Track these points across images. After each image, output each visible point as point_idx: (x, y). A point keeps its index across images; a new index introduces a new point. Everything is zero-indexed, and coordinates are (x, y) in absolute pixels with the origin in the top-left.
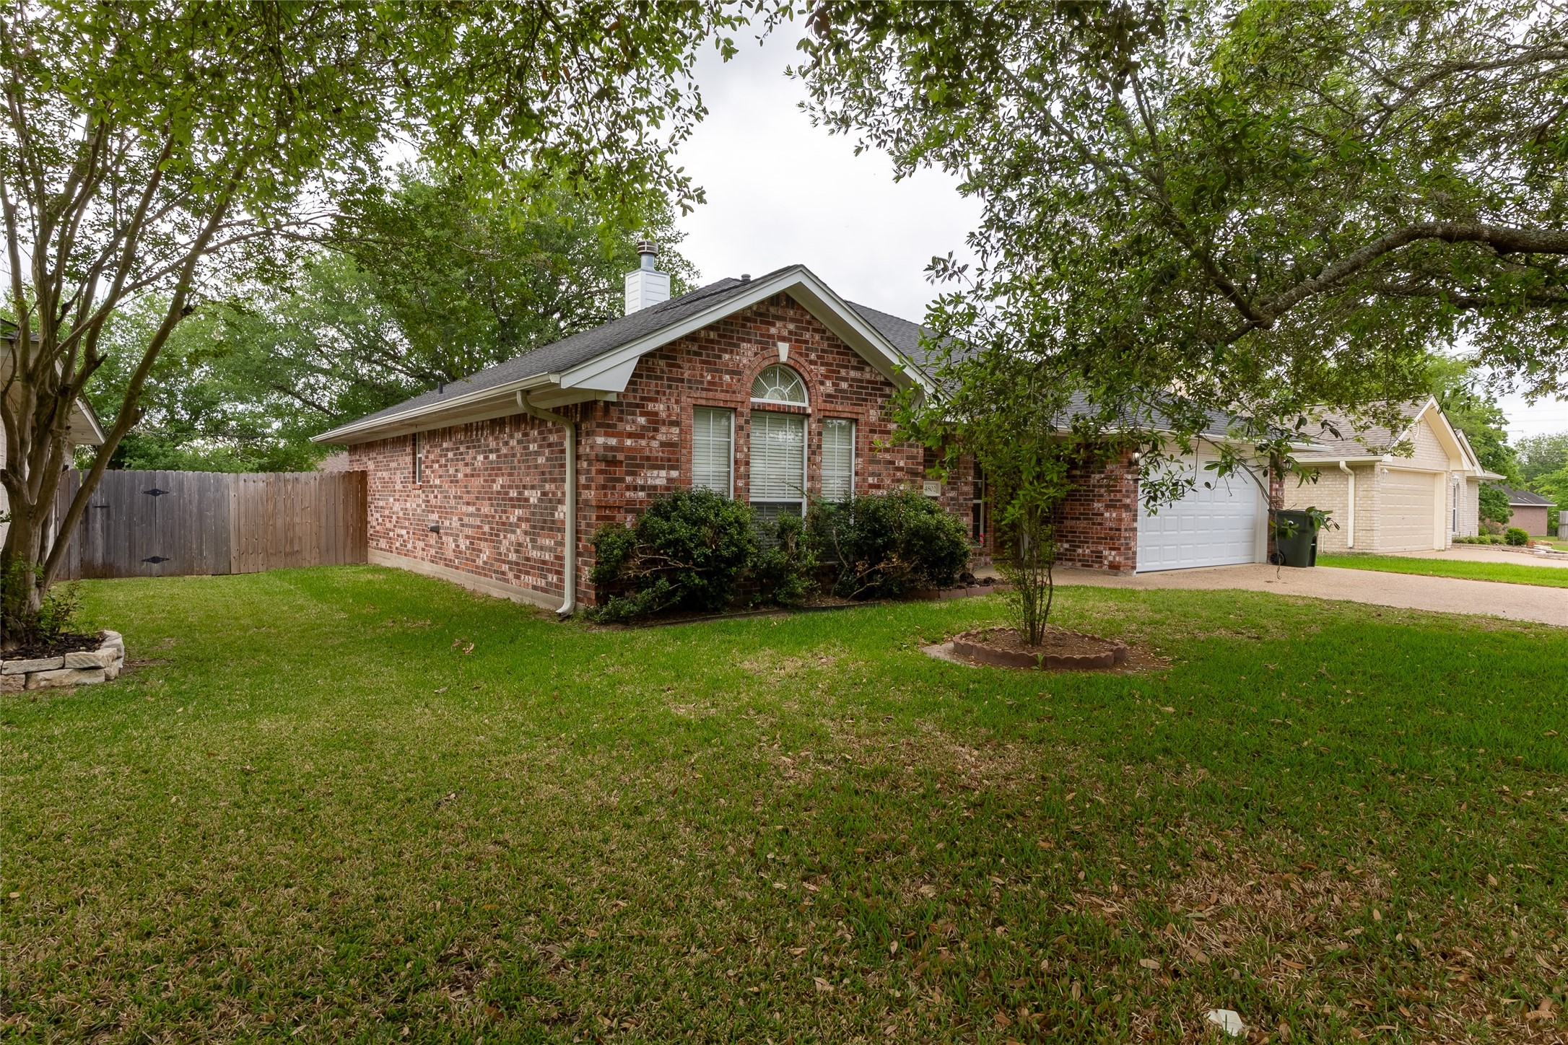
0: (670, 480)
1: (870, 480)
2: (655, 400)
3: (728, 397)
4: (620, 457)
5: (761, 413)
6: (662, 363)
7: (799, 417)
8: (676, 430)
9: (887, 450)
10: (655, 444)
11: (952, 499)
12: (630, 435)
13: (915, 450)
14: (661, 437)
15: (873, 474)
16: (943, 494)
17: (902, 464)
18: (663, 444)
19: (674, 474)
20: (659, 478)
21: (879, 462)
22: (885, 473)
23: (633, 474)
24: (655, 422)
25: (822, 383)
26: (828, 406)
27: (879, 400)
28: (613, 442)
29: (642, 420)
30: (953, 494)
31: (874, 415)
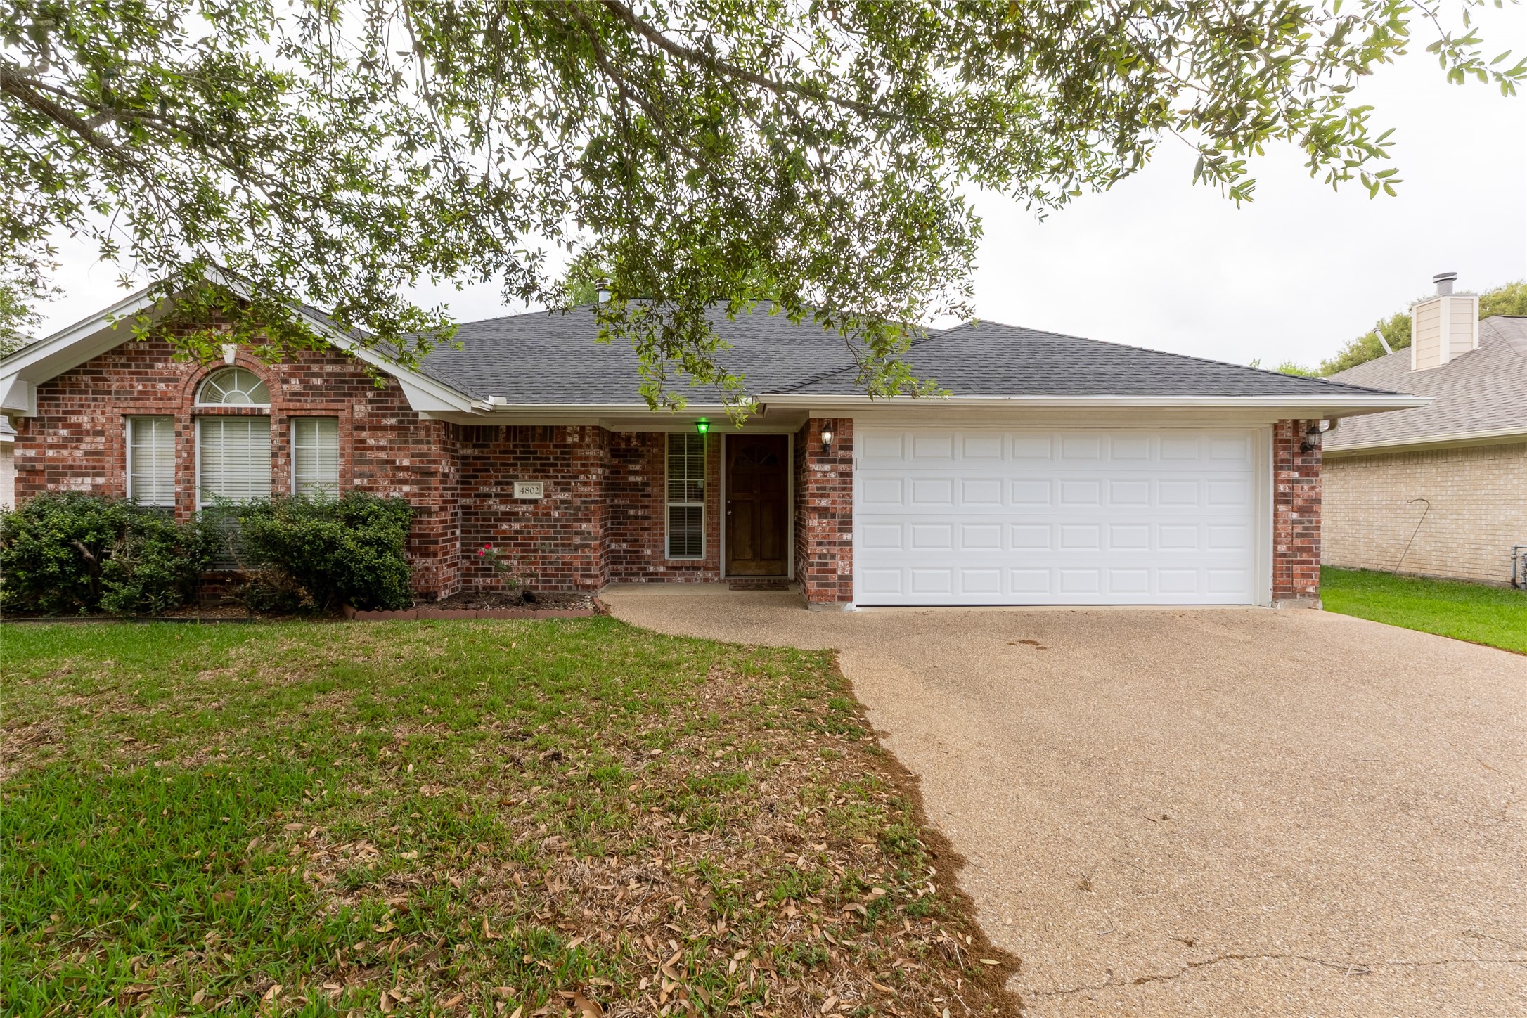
0: (95, 486)
1: (357, 482)
2: (80, 413)
3: (161, 404)
4: (39, 466)
5: (207, 419)
6: (87, 379)
7: (257, 418)
8: (101, 440)
9: (383, 448)
10: (78, 453)
11: (562, 502)
12: (51, 447)
13: (424, 447)
14: (85, 446)
15: (361, 476)
16: (547, 496)
17: (406, 462)
18: (87, 453)
19: (100, 481)
20: (84, 485)
21: (371, 462)
22: (379, 473)
23: (56, 481)
24: (78, 434)
25: (285, 381)
26: (292, 405)
27: (370, 394)
28: (32, 453)
29: (64, 432)
30: (564, 496)
31: (361, 410)
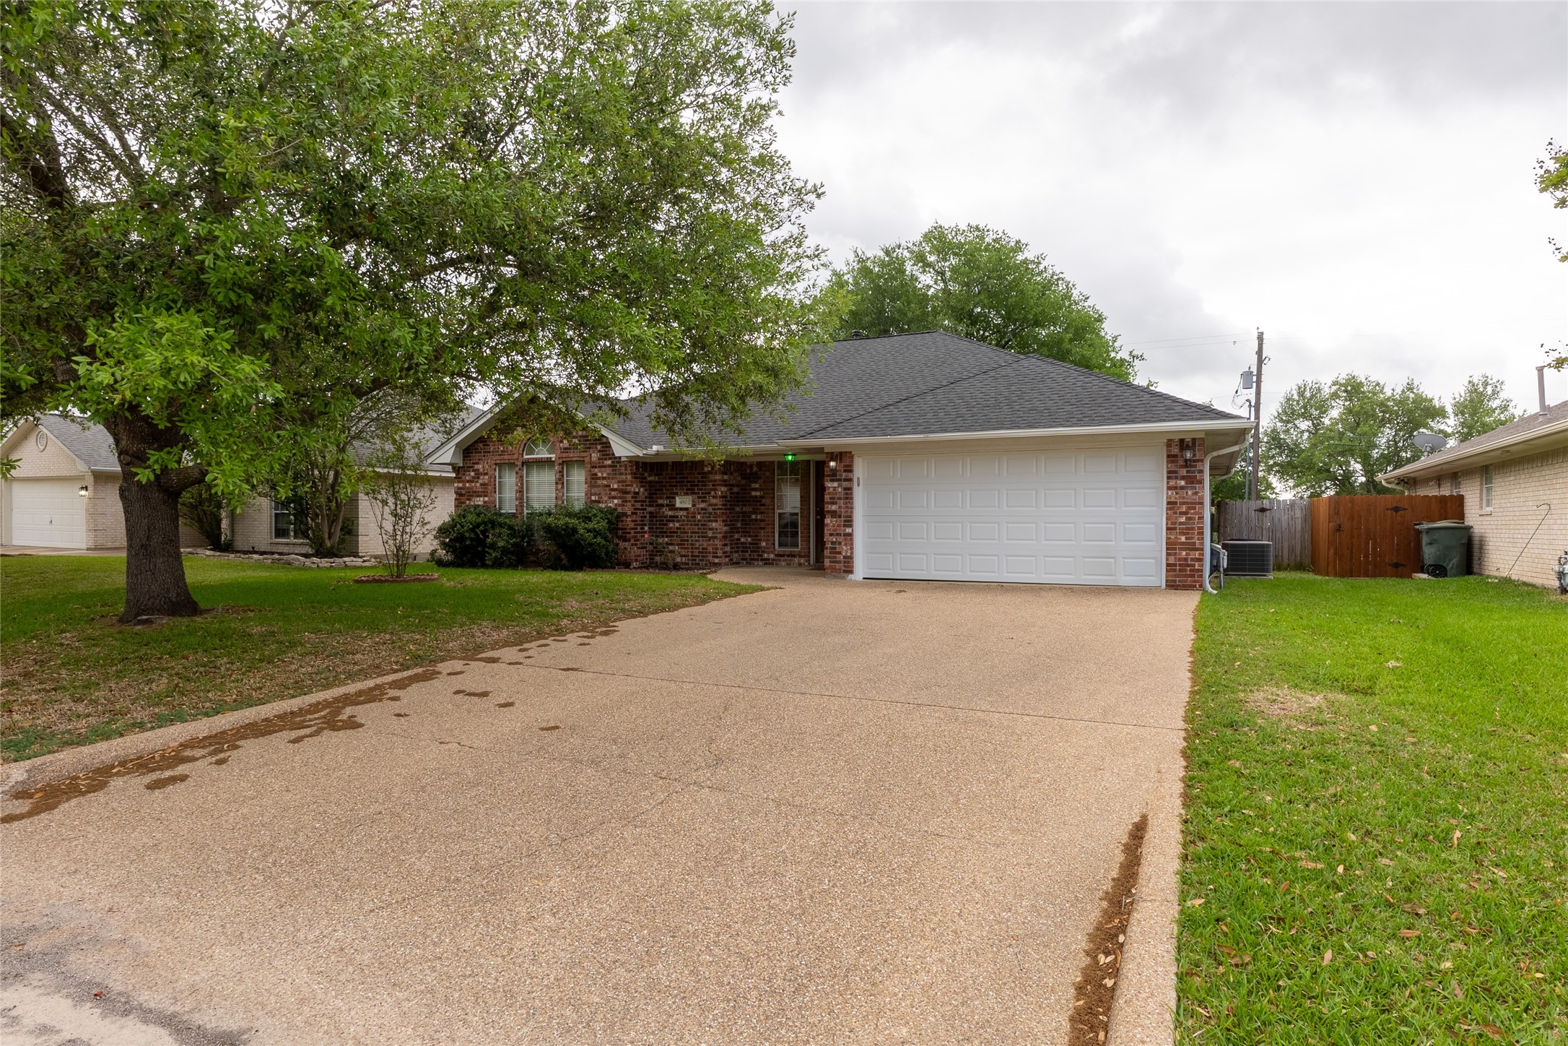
0: (484, 502)
1: (593, 498)
2: (478, 463)
3: (510, 457)
4: (463, 492)
5: (528, 464)
6: (481, 445)
7: (547, 463)
8: (486, 477)
9: (604, 478)
10: (478, 485)
11: (702, 509)
12: (468, 481)
14: (480, 481)
15: (595, 494)
16: (694, 505)
17: (616, 486)
18: (481, 485)
19: (486, 499)
20: (480, 501)
21: (599, 486)
22: (603, 493)
23: (469, 500)
24: (478, 474)
25: (561, 442)
26: (564, 455)
27: (599, 447)
28: (461, 485)
29: (472, 474)
30: (703, 505)
31: (595, 456)
